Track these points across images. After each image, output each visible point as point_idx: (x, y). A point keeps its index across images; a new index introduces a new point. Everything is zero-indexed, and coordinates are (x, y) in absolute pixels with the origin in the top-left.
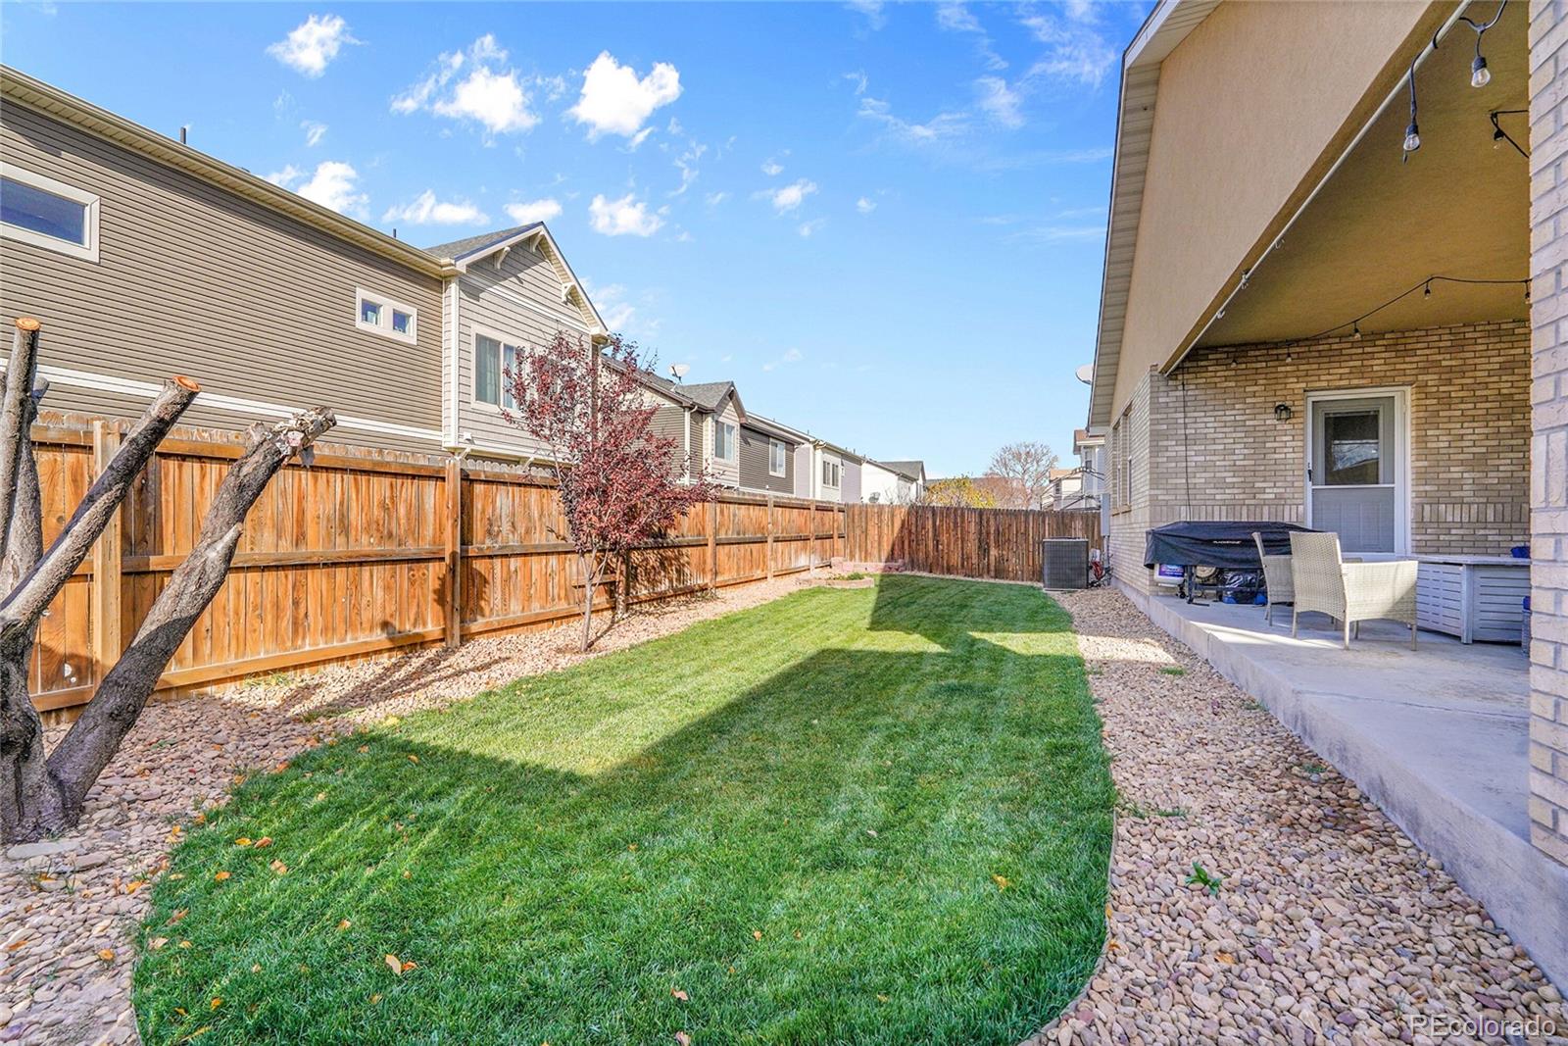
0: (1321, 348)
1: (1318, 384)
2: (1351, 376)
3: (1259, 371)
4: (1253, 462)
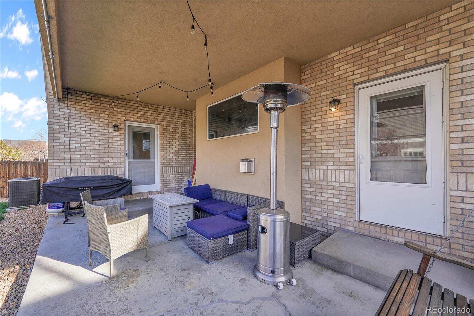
0: (131, 104)
1: (129, 119)
2: (141, 118)
3: (106, 108)
4: (103, 149)
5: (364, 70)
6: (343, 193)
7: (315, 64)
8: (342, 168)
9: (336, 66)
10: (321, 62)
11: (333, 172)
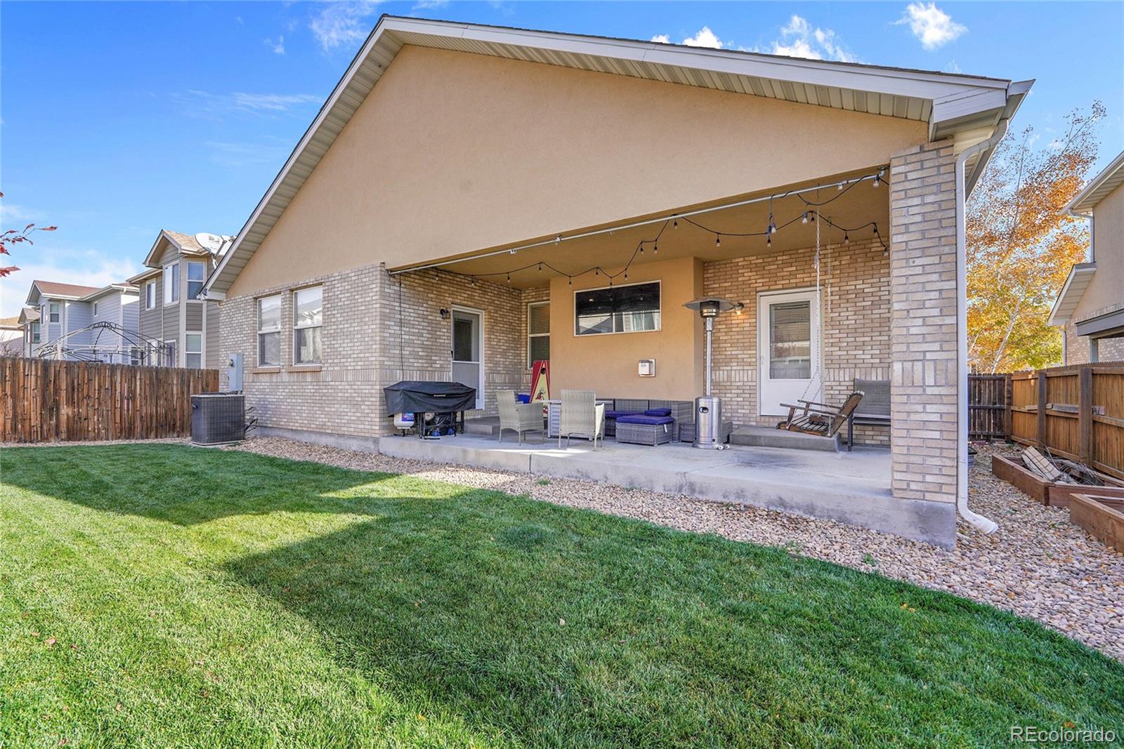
0: (458, 279)
1: (455, 300)
2: (468, 300)
3: (434, 285)
4: (431, 343)
5: (765, 280)
6: (747, 392)
7: (720, 265)
8: (746, 368)
9: (740, 271)
10: (726, 264)
11: (737, 372)
